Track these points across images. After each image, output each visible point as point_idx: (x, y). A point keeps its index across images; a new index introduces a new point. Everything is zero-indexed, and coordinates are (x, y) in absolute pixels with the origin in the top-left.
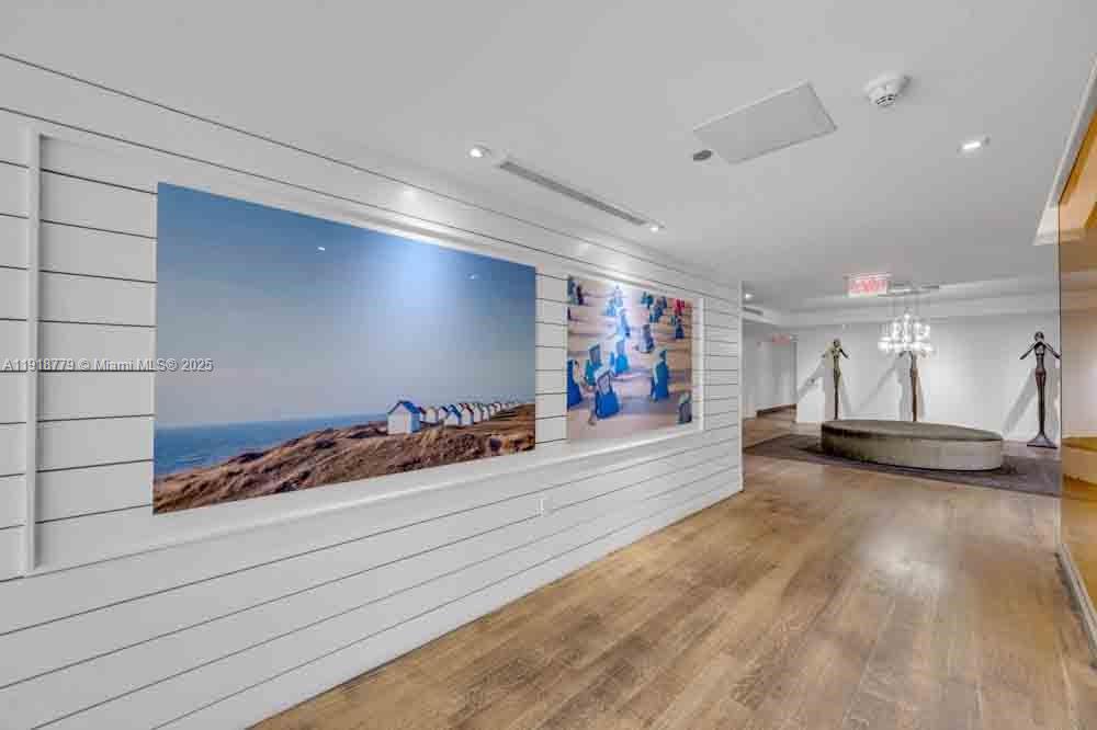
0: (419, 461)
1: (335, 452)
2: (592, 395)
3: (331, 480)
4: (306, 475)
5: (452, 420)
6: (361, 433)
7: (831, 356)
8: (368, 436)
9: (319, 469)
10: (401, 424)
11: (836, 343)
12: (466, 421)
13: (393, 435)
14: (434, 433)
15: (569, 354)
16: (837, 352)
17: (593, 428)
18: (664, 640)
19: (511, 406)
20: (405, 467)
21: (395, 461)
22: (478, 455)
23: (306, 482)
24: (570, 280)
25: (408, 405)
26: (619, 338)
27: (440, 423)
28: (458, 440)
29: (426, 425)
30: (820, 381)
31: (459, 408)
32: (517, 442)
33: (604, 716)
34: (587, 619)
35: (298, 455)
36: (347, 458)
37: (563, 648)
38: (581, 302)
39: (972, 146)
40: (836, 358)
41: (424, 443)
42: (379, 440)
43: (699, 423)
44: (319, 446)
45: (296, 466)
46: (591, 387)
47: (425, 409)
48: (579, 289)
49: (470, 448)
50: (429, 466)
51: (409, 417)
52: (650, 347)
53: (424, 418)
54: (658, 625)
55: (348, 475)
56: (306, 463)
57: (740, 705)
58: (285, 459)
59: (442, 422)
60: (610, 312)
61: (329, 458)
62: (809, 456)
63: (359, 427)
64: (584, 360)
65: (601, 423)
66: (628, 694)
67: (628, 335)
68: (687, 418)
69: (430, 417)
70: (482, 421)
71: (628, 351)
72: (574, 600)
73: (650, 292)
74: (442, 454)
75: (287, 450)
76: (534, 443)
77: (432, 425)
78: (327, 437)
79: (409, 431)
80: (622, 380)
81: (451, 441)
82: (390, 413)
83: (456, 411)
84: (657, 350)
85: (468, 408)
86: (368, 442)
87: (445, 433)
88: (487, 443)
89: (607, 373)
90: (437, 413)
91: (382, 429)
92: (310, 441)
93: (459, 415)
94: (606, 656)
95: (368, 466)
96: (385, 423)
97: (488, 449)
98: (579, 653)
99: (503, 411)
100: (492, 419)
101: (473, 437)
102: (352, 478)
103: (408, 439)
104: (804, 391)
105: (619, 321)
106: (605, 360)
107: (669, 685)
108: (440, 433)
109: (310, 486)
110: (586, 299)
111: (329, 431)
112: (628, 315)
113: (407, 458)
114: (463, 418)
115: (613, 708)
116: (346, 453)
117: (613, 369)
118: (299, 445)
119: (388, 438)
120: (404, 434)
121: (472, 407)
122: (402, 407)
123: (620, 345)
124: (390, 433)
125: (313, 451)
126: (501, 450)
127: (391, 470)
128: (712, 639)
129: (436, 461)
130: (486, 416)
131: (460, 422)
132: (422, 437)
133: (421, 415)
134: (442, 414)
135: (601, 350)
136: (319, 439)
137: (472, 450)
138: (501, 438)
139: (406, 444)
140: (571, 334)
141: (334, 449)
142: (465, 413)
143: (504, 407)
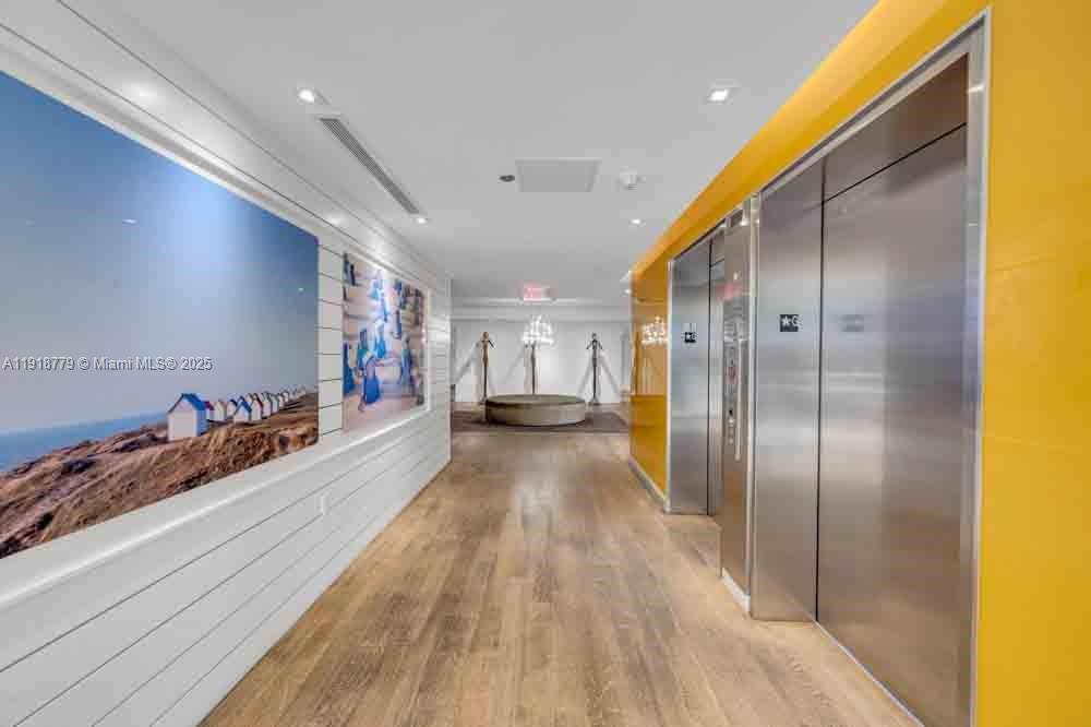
0: (205, 473)
1: (94, 477)
2: (361, 381)
3: (88, 520)
4: (46, 519)
5: (242, 416)
6: (132, 443)
7: (482, 344)
8: (141, 447)
9: (68, 507)
10: (183, 426)
11: (485, 335)
12: (256, 416)
13: (175, 442)
14: (222, 433)
15: (345, 336)
16: (485, 342)
17: (362, 415)
18: (467, 587)
19: (297, 396)
20: (189, 484)
21: (178, 476)
22: (267, 457)
23: (47, 530)
24: (345, 256)
25: (192, 398)
26: (380, 322)
27: (229, 420)
28: (248, 441)
29: (214, 425)
30: (472, 367)
31: (249, 401)
32: (303, 437)
33: (461, 660)
34: (392, 600)
35: (33, 488)
36: (114, 480)
37: (386, 633)
38: (354, 283)
39: (637, 222)
40: (485, 347)
41: (211, 448)
42: (157, 451)
43: (428, 404)
44: (68, 470)
45: (29, 507)
46: (361, 372)
47: (212, 403)
48: (352, 267)
49: (260, 447)
50: (219, 477)
51: (194, 414)
52: (400, 333)
53: (212, 415)
54: (455, 580)
55: (113, 507)
56: (47, 500)
57: (542, 604)
58: (12, 499)
59: (231, 418)
60: (374, 296)
61: (86, 486)
62: (478, 426)
63: (128, 435)
64: (355, 343)
65: (367, 408)
66: (468, 637)
67: (386, 320)
68: (420, 401)
69: (219, 415)
70: (272, 414)
71: (386, 336)
72: (367, 591)
73: (401, 279)
74: (231, 461)
75: (14, 483)
76: (317, 435)
77: (220, 424)
78: (80, 456)
79: (193, 434)
80: (383, 365)
81: (240, 443)
82: (171, 411)
83: (245, 404)
84: (404, 337)
85: (258, 399)
86: (141, 455)
87: (234, 432)
88: (276, 441)
89: (372, 357)
90: (225, 407)
91: (161, 435)
92: (54, 464)
93: (250, 410)
94: (431, 620)
95: (141, 489)
96: (165, 427)
97: (278, 448)
98: (405, 629)
99: (290, 401)
100: (281, 411)
101: (263, 436)
102: (121, 510)
103: (193, 445)
104: (461, 375)
105: (379, 303)
106: (371, 345)
107: (491, 614)
108: (230, 434)
109: (54, 536)
110: (358, 280)
111: (87, 444)
112: (387, 299)
113: (192, 472)
114: (253, 413)
115: (465, 651)
116: (110, 476)
117: (376, 354)
118: (34, 473)
119: (167, 447)
120: (189, 439)
121: (261, 398)
122: (185, 402)
123: (381, 329)
124: (171, 438)
125: (59, 478)
126: (290, 447)
127: (172, 490)
128: (499, 572)
129: (225, 470)
130: (275, 410)
131: (250, 417)
132: (210, 439)
133: (208, 411)
134: (231, 408)
135: (368, 333)
136: (69, 459)
137: (262, 451)
138: (288, 433)
139: (190, 452)
140: (346, 315)
141: (92, 471)
142: (256, 407)
143: (292, 397)
